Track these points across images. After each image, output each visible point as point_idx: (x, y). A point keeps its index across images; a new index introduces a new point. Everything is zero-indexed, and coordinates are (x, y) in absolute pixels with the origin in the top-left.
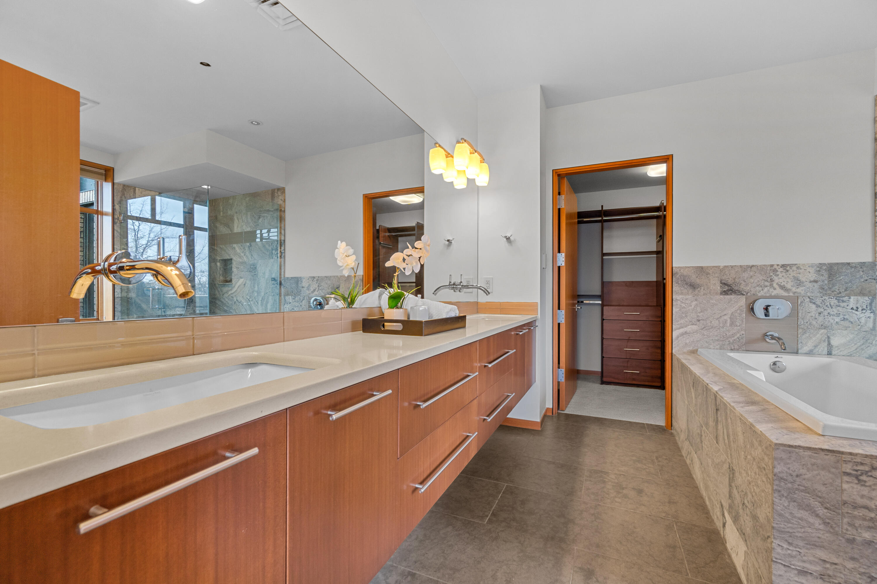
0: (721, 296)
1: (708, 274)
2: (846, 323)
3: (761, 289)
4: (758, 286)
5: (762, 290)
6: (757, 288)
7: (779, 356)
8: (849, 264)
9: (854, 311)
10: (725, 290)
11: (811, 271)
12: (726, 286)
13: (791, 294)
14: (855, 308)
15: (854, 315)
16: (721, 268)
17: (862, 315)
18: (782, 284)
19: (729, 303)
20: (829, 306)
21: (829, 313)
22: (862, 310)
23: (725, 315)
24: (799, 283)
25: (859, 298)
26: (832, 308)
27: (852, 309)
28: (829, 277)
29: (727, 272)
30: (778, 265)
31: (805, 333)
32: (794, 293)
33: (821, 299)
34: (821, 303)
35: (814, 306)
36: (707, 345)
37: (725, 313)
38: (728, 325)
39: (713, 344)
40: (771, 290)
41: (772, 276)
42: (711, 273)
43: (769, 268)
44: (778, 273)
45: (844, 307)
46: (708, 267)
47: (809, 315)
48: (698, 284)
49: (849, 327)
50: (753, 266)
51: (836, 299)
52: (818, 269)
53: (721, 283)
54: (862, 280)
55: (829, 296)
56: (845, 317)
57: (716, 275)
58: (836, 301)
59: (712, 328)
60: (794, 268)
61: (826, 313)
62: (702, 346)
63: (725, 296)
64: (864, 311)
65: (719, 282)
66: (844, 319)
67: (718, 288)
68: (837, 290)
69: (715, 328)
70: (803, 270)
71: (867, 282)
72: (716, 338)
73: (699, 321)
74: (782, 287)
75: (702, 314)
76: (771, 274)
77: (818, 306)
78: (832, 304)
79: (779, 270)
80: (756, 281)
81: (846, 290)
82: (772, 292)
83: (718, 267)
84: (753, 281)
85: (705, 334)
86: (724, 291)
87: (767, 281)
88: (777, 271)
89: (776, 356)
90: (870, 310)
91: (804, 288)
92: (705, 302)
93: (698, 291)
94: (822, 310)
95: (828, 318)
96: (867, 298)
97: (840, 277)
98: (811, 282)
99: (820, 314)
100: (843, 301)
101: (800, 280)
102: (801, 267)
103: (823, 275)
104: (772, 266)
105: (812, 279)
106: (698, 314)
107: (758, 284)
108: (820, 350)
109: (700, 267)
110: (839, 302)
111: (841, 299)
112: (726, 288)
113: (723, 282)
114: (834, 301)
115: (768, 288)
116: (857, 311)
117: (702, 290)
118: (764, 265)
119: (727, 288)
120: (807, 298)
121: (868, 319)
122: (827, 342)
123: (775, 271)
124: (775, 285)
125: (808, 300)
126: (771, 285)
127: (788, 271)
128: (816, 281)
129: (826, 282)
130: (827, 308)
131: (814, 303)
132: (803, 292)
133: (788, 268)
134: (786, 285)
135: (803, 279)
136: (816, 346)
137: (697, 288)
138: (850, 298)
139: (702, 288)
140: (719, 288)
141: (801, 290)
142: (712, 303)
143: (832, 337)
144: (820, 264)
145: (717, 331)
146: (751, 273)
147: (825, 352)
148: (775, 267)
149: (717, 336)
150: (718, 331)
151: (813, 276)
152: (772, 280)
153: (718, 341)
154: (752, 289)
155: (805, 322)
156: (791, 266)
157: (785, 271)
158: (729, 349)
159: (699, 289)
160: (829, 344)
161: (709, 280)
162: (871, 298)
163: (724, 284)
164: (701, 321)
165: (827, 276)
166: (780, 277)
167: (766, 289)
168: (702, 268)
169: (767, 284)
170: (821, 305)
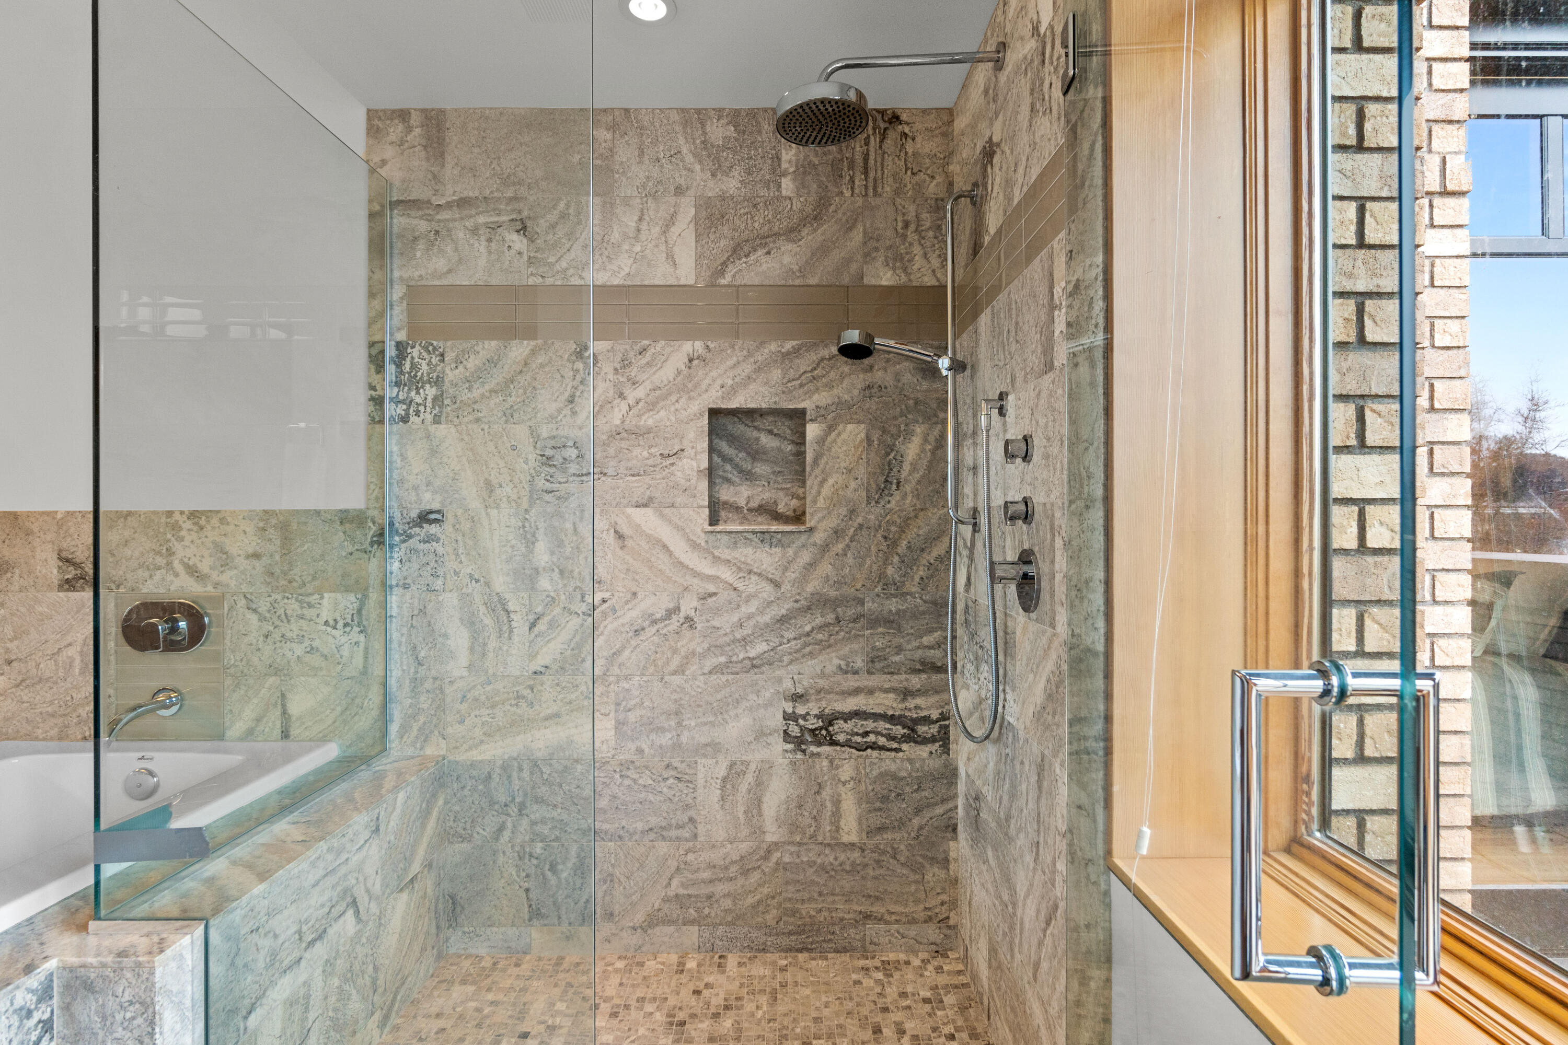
0: (61, 594)
1: (29, 533)
2: (315, 660)
3: (147, 574)
4: (141, 566)
5: (151, 576)
6: (140, 572)
7: (148, 754)
8: (318, 513)
9: (329, 629)
10: (70, 576)
11: (248, 530)
12: (72, 568)
13: (210, 588)
14: (332, 623)
15: (330, 639)
16: (59, 516)
17: (344, 639)
18: (191, 563)
19: (78, 612)
20: (283, 616)
21: (283, 636)
22: (346, 625)
23: (70, 645)
24: (225, 560)
25: (339, 596)
26: (289, 621)
27: (326, 623)
28: (282, 547)
29: (72, 530)
30: (182, 513)
31: (238, 686)
32: (216, 585)
33: (268, 599)
34: (269, 611)
35: (253, 618)
36: (30, 728)
37: (69, 639)
38: (77, 671)
39: (41, 725)
40: (170, 577)
41: (168, 541)
42: (36, 530)
43: (163, 520)
44: (183, 533)
45: (311, 620)
46: (29, 514)
47: (246, 640)
48: (7, 562)
49: (321, 669)
50: (129, 514)
51: (297, 600)
52: (261, 525)
53: (60, 559)
54: (344, 554)
55: (284, 591)
56: (314, 644)
57: (49, 539)
58: (296, 606)
59: (40, 680)
60: (215, 521)
61: (277, 635)
62: (18, 732)
63: (70, 594)
64: (348, 629)
65: (55, 556)
66: (312, 648)
67: (52, 571)
68: (297, 578)
69: (47, 680)
70: (232, 527)
71: (353, 557)
72: (50, 709)
73: (9, 662)
74: (192, 571)
75: (16, 642)
76: (169, 536)
77: (262, 619)
78: (289, 612)
79: (184, 525)
80: (137, 554)
81: (314, 578)
82: (172, 582)
83: (51, 514)
84: (130, 553)
85: (25, 698)
86: (67, 581)
87: (159, 553)
88: (181, 529)
89: (140, 755)
90: (359, 626)
91: (235, 571)
92: (23, 610)
93: (8, 580)
94: (271, 628)
95: (281, 648)
96: (352, 597)
97: (302, 545)
98: (248, 557)
99: (267, 637)
100: (310, 606)
101: (226, 553)
102: (229, 519)
103: (270, 540)
104: (170, 514)
105: (250, 551)
106: (9, 645)
107: (142, 560)
108: (267, 730)
109: (10, 513)
110: (302, 608)
111: (307, 599)
112: (71, 573)
113: (64, 555)
114: (293, 606)
115: (163, 571)
116: (335, 628)
117: (16, 577)
118: (154, 513)
119: (74, 572)
120: (241, 597)
121: (355, 648)
122: (279, 707)
123: (176, 527)
124: (177, 565)
125: (244, 601)
126: (169, 564)
127: (202, 528)
128: (256, 556)
129: (277, 557)
130: (278, 623)
131: (255, 611)
132: (233, 583)
133: (203, 522)
134: (199, 565)
135: (233, 551)
136: (258, 720)
137: (6, 572)
138: (322, 598)
139: (17, 572)
140: (55, 571)
141: (228, 578)
142: (41, 614)
143: (289, 695)
144: (266, 512)
145: (51, 688)
146: (127, 533)
147: (277, 732)
148: (177, 516)
149: (51, 703)
150: (55, 689)
151: (251, 543)
152: (170, 553)
153: (53, 716)
154: (128, 576)
155: (238, 658)
156: (208, 514)
157: (195, 528)
158: (79, 737)
159: (9, 575)
160: (284, 712)
161: (33, 549)
162: (359, 596)
163: (68, 561)
164: (14, 664)
165: (278, 542)
166: (187, 543)
167: (158, 575)
168: (14, 516)
169: (160, 561)
170: (268, 615)
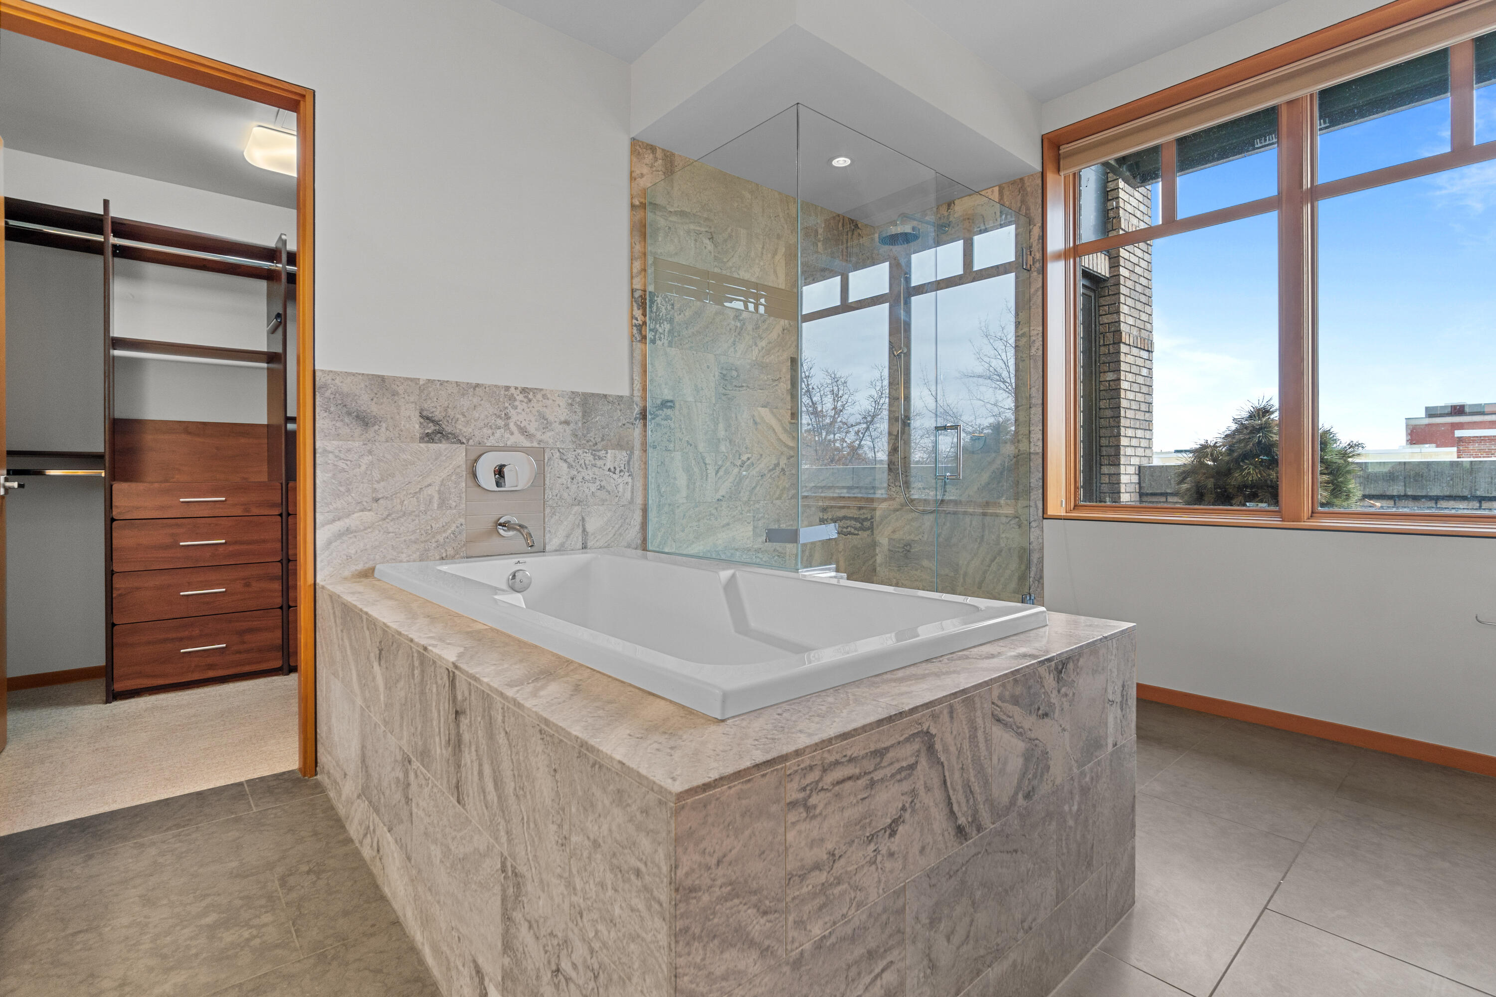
0: (422, 445)
1: (395, 394)
2: (602, 494)
3: (490, 432)
4: (486, 425)
5: (493, 434)
6: (485, 430)
7: (521, 560)
8: (605, 396)
9: (611, 474)
10: (429, 431)
11: (561, 404)
12: (431, 424)
13: (535, 444)
14: (612, 469)
15: (612, 480)
16: (421, 383)
17: (620, 480)
18: (522, 425)
19: (436, 459)
20: (583, 465)
21: (583, 478)
22: (621, 471)
23: (430, 485)
24: (546, 425)
25: (617, 452)
26: (587, 468)
27: (609, 470)
28: (584, 416)
29: (432, 394)
30: (516, 388)
31: (554, 514)
32: (540, 442)
33: (573, 453)
34: (574, 461)
35: (565, 465)
36: (395, 554)
37: (429, 481)
38: (435, 506)
39: (405, 551)
40: (507, 435)
41: (506, 408)
42: (401, 392)
43: (502, 392)
44: (517, 403)
45: (600, 468)
46: (395, 379)
47: (560, 481)
48: (375, 417)
49: (606, 500)
50: (477, 385)
51: (592, 454)
52: (570, 401)
53: (422, 416)
54: (620, 424)
55: (584, 448)
56: (603, 484)
57: (412, 399)
58: (591, 458)
59: (404, 515)
60: (539, 396)
61: (580, 479)
62: (385, 557)
63: (430, 445)
64: (622, 474)
65: (417, 414)
66: (601, 487)
67: (415, 426)
68: (592, 439)
69: (410, 514)
70: (551, 401)
71: (625, 427)
72: (413, 537)
73: (377, 500)
74: (523, 431)
75: (382, 484)
76: (507, 405)
77: (570, 466)
78: (587, 462)
79: (517, 398)
80: (482, 416)
81: (603, 440)
82: (508, 439)
83: (415, 381)
84: (477, 415)
85: (391, 529)
86: (427, 435)
87: (499, 417)
88: (515, 400)
89: (517, 560)
90: (628, 472)
91: (553, 433)
92: (389, 457)
93: (375, 431)
94: (576, 473)
95: (582, 487)
96: (624, 453)
97: (596, 417)
98: (561, 423)
99: (573, 479)
100: (600, 458)
101: (546, 419)
102: (549, 396)
103: (575, 412)
104: (507, 388)
105: (563, 419)
106: (376, 486)
107: (486, 421)
108: (573, 543)
109: (379, 376)
110: (595, 459)
111: (597, 453)
112: (431, 428)
113: (425, 413)
114: (589, 457)
115: (502, 430)
116: (614, 473)
117: (383, 429)
118: (496, 386)
119: (433, 428)
120: (556, 451)
121: (626, 486)
122: (581, 526)
123: (512, 398)
124: (512, 426)
125: (558, 454)
126: (507, 425)
127: (530, 401)
128: (567, 423)
129: (580, 425)
130: (580, 469)
131: (565, 461)
132: (551, 441)
133: (531, 396)
134: (528, 427)
135: (551, 418)
136: (568, 536)
137: (374, 425)
138: (607, 453)
139: (384, 425)
140: (417, 426)
141: (548, 437)
142: (405, 460)
143: (587, 519)
144: (573, 393)
145: (413, 520)
146: (476, 400)
147: (579, 545)
148: (512, 390)
149: (414, 532)
150: (417, 521)
151: (563, 413)
152: (507, 417)
153: (415, 543)
154: (476, 433)
155: (554, 494)
156: (535, 391)
157: (526, 400)
158: (438, 557)
159: (376, 427)
160: (584, 530)
161: (398, 407)
162: (628, 452)
163: (428, 418)
164: (381, 501)
165: (580, 414)
166: (519, 410)
167: (498, 433)
168: (383, 379)
169: (500, 423)
170: (574, 464)
